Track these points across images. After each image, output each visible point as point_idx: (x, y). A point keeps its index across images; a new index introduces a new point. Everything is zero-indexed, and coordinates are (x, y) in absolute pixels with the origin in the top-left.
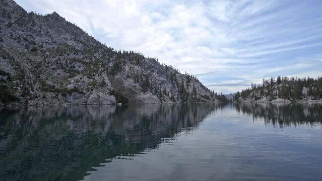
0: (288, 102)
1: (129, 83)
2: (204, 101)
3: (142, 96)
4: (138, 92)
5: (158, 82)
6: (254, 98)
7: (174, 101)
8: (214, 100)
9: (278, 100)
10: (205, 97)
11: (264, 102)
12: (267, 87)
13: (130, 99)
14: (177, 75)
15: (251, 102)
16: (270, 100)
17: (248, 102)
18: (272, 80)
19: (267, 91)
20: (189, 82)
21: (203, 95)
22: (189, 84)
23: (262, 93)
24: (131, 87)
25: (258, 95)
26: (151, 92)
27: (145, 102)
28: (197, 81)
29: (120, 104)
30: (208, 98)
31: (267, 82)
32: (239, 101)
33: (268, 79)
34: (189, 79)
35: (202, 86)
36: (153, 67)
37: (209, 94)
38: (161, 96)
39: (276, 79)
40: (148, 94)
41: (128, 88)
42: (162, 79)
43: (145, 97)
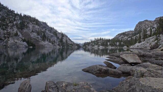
0: (104, 47)
1: (34, 35)
2: (71, 47)
3: (43, 43)
4: (40, 41)
5: (49, 36)
6: (92, 46)
7: (60, 46)
8: (75, 46)
9: (101, 47)
10: (71, 44)
11: (96, 47)
12: (96, 41)
13: (36, 45)
14: (57, 33)
15: (91, 47)
16: (98, 47)
17: (90, 47)
18: (98, 39)
19: (96, 43)
20: (63, 37)
21: (70, 43)
22: (63, 38)
23: (95, 44)
24: (35, 38)
25: (93, 44)
26: (48, 41)
27: (46, 46)
28: (67, 37)
29: (31, 47)
30: (72, 45)
31: (96, 39)
32: (86, 47)
33: (97, 38)
34: (63, 35)
35: (69, 39)
36: (46, 27)
37: (72, 43)
38: (53, 43)
39: (99, 39)
40: (46, 42)
41: (34, 38)
42: (51, 34)
43: (45, 43)
